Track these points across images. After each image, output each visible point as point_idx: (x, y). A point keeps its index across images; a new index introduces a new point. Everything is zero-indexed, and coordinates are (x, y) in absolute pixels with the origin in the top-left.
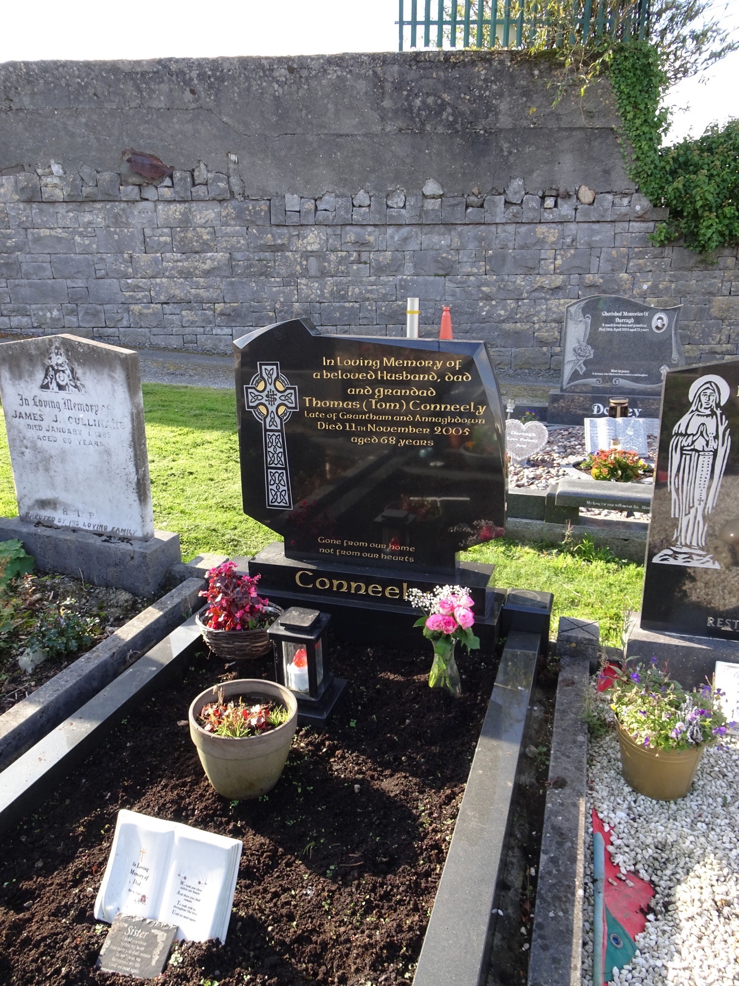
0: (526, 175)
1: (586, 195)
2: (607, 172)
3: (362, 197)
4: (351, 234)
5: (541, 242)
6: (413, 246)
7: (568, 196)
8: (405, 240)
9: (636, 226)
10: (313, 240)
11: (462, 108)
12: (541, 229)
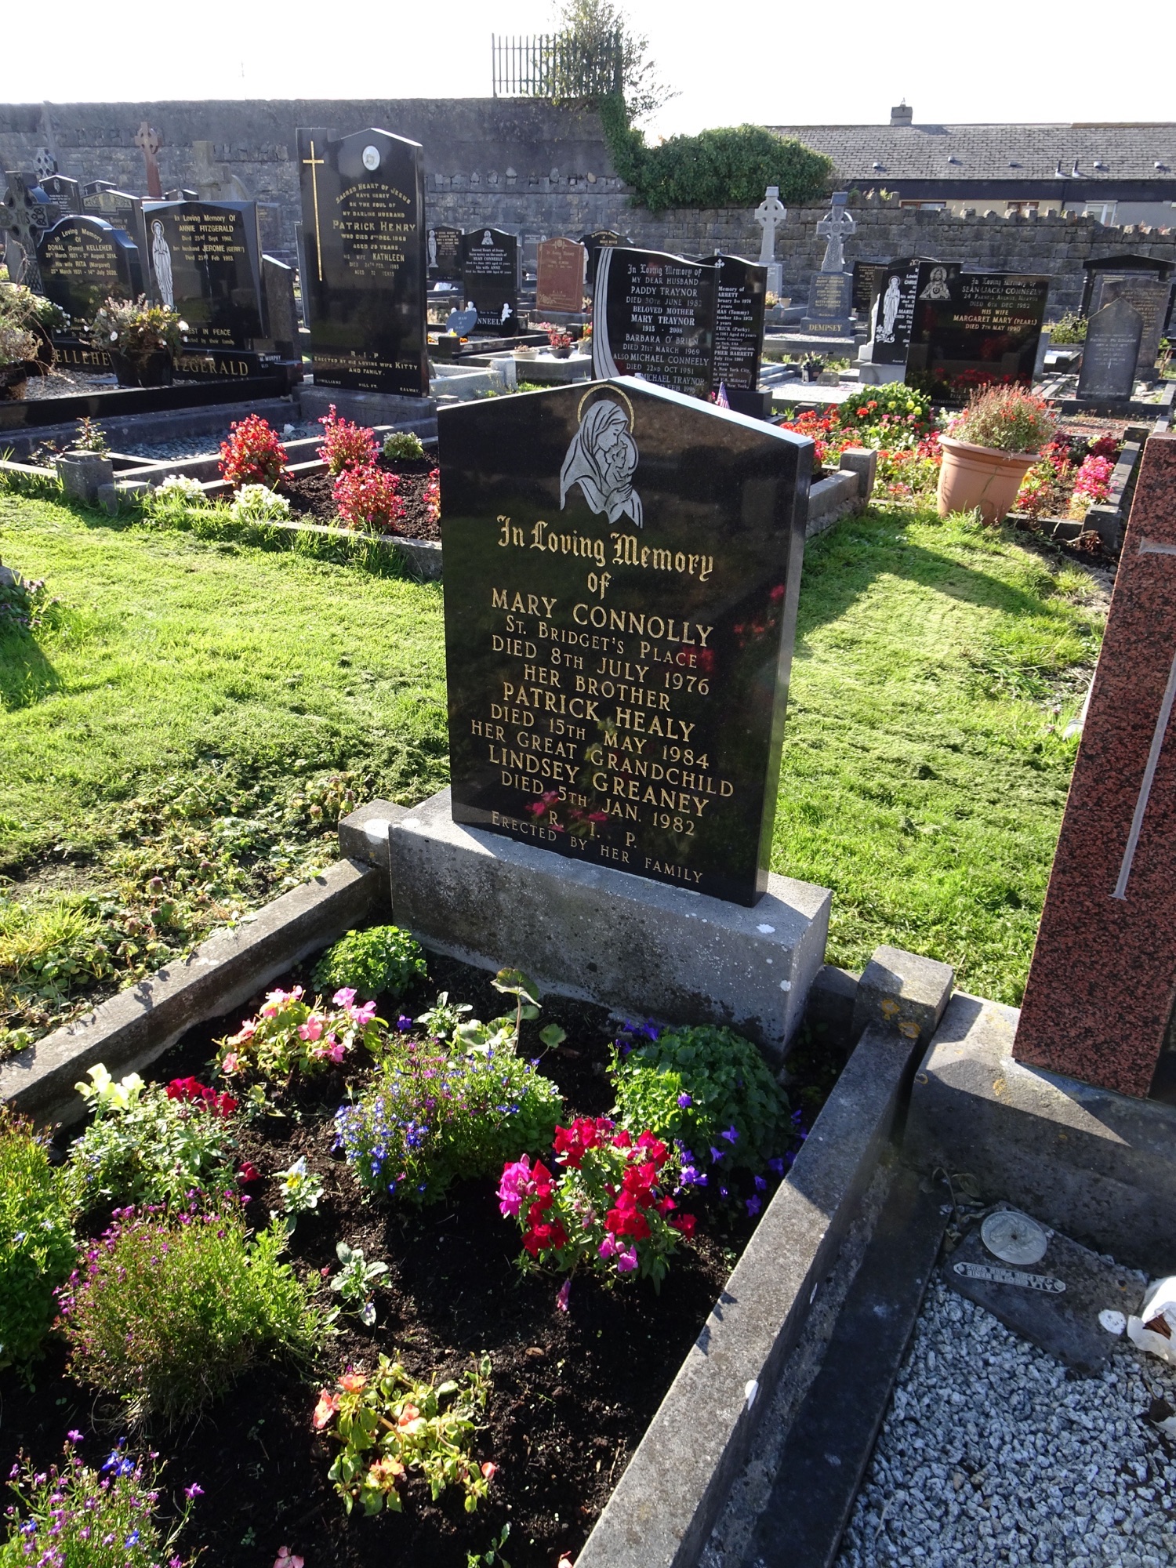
0: (559, 166)
1: (591, 178)
2: (601, 165)
3: (475, 176)
4: (470, 198)
5: (570, 204)
6: (502, 205)
7: (581, 178)
8: (498, 201)
9: (620, 196)
10: (450, 200)
11: (526, 129)
12: (569, 197)
